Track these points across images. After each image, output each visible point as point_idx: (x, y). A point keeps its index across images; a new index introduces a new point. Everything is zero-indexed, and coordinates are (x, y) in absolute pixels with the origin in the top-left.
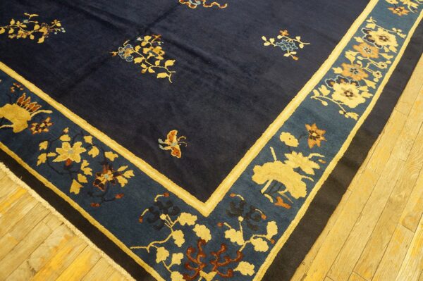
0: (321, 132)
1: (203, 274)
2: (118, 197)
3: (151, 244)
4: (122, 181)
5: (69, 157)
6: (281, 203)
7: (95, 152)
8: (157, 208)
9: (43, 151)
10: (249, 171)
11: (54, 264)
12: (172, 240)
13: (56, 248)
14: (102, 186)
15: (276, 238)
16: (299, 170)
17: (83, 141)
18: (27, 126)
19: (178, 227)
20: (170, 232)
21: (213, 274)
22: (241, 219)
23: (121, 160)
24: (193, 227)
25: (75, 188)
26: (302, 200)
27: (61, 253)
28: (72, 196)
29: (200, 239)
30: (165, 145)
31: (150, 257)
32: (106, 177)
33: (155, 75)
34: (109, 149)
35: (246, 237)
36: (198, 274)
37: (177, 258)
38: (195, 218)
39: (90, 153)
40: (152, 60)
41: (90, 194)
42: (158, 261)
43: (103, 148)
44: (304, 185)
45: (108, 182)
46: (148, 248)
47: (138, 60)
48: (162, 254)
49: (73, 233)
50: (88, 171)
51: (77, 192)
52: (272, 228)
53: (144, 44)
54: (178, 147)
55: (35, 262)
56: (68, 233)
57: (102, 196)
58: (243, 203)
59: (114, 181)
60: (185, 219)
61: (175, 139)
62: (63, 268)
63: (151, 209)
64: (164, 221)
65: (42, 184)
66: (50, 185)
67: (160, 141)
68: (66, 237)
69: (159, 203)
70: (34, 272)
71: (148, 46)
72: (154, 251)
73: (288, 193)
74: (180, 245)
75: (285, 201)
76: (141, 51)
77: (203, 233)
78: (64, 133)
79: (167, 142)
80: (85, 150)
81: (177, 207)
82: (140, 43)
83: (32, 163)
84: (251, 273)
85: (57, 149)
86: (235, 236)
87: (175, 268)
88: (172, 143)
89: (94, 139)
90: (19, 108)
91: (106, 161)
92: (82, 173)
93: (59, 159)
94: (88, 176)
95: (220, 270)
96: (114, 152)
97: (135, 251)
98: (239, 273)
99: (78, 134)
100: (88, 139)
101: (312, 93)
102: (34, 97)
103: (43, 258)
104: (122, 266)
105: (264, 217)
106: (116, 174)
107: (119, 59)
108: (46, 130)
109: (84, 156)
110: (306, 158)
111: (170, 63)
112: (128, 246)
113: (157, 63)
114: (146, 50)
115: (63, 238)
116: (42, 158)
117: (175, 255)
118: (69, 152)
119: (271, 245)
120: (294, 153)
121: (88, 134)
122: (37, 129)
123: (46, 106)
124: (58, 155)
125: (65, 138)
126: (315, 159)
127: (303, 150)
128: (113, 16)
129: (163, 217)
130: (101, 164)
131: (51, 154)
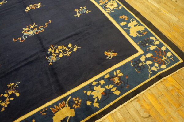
0: (123, 16)
1: (163, 59)
2: (127, 78)
3: (149, 71)
4: (120, 75)
5: (100, 93)
7: (102, 82)
8: (136, 66)
9: (92, 104)
10: (131, 37)
11: (148, 108)
12: (149, 65)
13: (142, 106)
14: (120, 83)
15: (156, 38)
16: (135, 26)
17: (94, 86)
18: (73, 110)
19: (145, 62)
20: (146, 65)
21: (163, 57)
22: (147, 44)
23: (110, 73)
24: (146, 57)
25: (117, 93)
26: (145, 28)
27: (144, 104)
28: (120, 95)
29: (151, 57)
30: (110, 57)
31: (154, 73)
32: (117, 80)
33: (73, 52)
34: (104, 76)
35: (154, 45)
36: (163, 61)
37: (156, 65)
38: (143, 56)
39: (102, 84)
40: (64, 51)
41: (122, 87)
42: (156, 70)
43: (102, 78)
44: (140, 26)
45: (119, 80)
46: (150, 73)
47: (61, 56)
48: (154, 68)
49: (137, 98)
50: (111, 86)
51: (119, 92)
52: (152, 38)
53: (53, 51)
54: (113, 53)
55: (146, 115)
56: (136, 100)
57: (125, 83)
58: (142, 42)
59: (120, 78)
60: (143, 59)
62: (151, 104)
63: (136, 68)
64: (142, 65)
66: (111, 104)
67: (107, 58)
68: (138, 101)
69: (134, 65)
70: (150, 116)
71: (55, 50)
72: (152, 71)
73: (142, 31)
74: (152, 63)
75: (145, 32)
76: (56, 54)
77: (149, 55)
78: (86, 93)
79: (109, 56)
80: (100, 86)
81: (138, 60)
82: (51, 53)
83: (97, 109)
84: (166, 48)
85: (94, 97)
86: (152, 48)
87: (159, 66)
88: (110, 54)
89: (95, 81)
90: (59, 112)
91: (109, 79)
92: (111, 89)
93: (100, 98)
94: (113, 87)
95: (162, 55)
96: (106, 74)
97: (151, 77)
98: (165, 50)
99: (90, 87)
100: (94, 83)
101: (108, 13)
102: (57, 104)
103: (145, 112)
104: (155, 83)
105: (148, 39)
106: (116, 76)
107: (55, 63)
108: (80, 101)
109: (102, 86)
110: (132, 22)
111: (70, 45)
112: (148, 79)
113: (67, 49)
114: (57, 52)
115: (138, 103)
116: (96, 105)
117: (155, 65)
118: (98, 93)
119: (158, 40)
120: (128, 24)
121: (92, 83)
122: (77, 105)
123: (65, 99)
124: (97, 97)
125: (89, 93)
126: (133, 21)
127: (128, 22)
129: (140, 65)
130: (109, 81)
131: (96, 100)
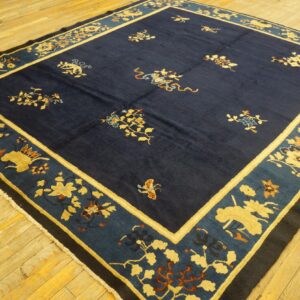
0: (275, 187)
1: (170, 287)
2: (101, 225)
3: (128, 262)
4: (106, 214)
5: (62, 193)
6: (239, 237)
7: (84, 191)
8: (134, 235)
9: (40, 187)
10: (213, 212)
11: (42, 272)
12: (145, 260)
13: (46, 260)
14: (88, 216)
15: (235, 264)
16: (255, 214)
17: (74, 182)
18: (28, 168)
19: (151, 250)
20: (144, 253)
21: (179, 288)
22: (205, 247)
23: (105, 198)
24: (164, 251)
25: (66, 216)
26: (258, 237)
27: (49, 264)
28: (63, 222)
29: (169, 261)
31: (126, 272)
32: (93, 210)
33: (136, 139)
34: (95, 189)
35: (209, 261)
36: (166, 288)
37: (149, 274)
38: (166, 244)
39: (79, 191)
41: (78, 221)
42: (133, 274)
43: (91, 188)
44: (260, 225)
45: (93, 214)
46: (124, 265)
47: (122, 127)
48: (136, 270)
49: (61, 250)
50: (77, 204)
51: (67, 219)
52: (231, 256)
53: (128, 115)
54: (153, 192)
55: (27, 269)
56: (57, 250)
57: (89, 223)
59: (99, 213)
60: (157, 244)
61: (151, 186)
62: (50, 276)
63: (129, 236)
64: (139, 245)
65: (38, 212)
67: (139, 186)
68: (55, 252)
69: (135, 232)
70: (25, 276)
71: (131, 117)
72: (129, 267)
73: (246, 231)
74: (152, 264)
75: (243, 236)
76: (125, 120)
77: (173, 256)
78: (58, 176)
79: (145, 187)
80: (75, 189)
81: (150, 235)
82: (124, 114)
83: (31, 196)
84: (213, 289)
85: (52, 187)
86: (199, 260)
87: (147, 281)
88: (150, 188)
89: (84, 182)
90: (22, 155)
91: (93, 199)
92: (73, 205)
93: (53, 194)
94: (77, 208)
95: (186, 285)
96: (100, 192)
97: (113, 266)
98: (201, 289)
99: (70, 177)
100: (79, 181)
101: (268, 158)
102: (35, 148)
103: (34, 267)
104: (101, 277)
105: (225, 247)
106: (101, 208)
107: (107, 125)
108: (44, 172)
109: (75, 193)
110: (262, 206)
111: (149, 130)
112: (108, 262)
114: (129, 120)
115: (52, 253)
116: (39, 192)
117: (147, 271)
118: (61, 189)
119: (230, 269)
120: (252, 201)
121: (79, 177)
122: (36, 170)
123: (45, 154)
124: (52, 190)
125: (59, 179)
126: (270, 207)
127: (260, 199)
128: (103, 94)
129: (139, 242)
130: (89, 200)
131: (47, 190)
